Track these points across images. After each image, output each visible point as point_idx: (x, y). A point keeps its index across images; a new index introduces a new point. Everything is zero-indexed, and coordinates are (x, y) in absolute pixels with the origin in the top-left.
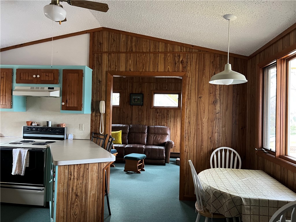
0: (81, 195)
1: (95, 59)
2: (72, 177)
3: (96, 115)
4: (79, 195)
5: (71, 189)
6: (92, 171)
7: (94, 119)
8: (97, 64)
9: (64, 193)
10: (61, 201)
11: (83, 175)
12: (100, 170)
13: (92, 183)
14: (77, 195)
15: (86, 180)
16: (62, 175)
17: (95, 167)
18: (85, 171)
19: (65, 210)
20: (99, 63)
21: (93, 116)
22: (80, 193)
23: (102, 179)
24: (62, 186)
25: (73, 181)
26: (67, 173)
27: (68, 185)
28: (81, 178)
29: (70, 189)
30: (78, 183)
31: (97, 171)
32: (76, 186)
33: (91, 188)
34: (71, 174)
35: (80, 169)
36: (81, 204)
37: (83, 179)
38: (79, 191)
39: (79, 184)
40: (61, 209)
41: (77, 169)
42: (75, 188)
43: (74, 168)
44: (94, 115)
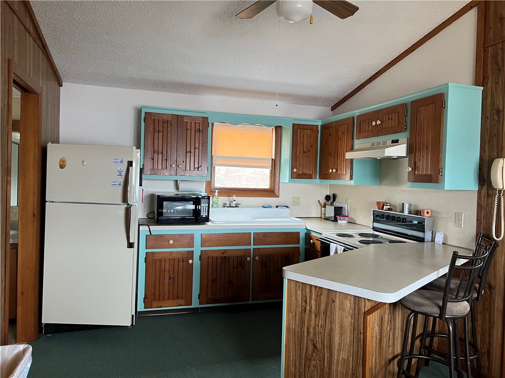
0: (321, 349)
1: (489, 61)
2: (308, 308)
3: (487, 193)
4: (318, 347)
5: (306, 329)
6: (342, 308)
7: (484, 204)
8: (493, 70)
9: (296, 332)
10: (291, 345)
11: (326, 312)
12: (358, 313)
13: (341, 335)
14: (315, 347)
15: (331, 323)
16: (293, 298)
17: (348, 303)
18: (329, 305)
19: (297, 364)
20: (498, 66)
21: (483, 196)
22: (320, 345)
23: (362, 334)
24: (293, 316)
25: (309, 315)
26: (300, 297)
27: (302, 321)
28: (322, 315)
29: (304, 329)
30: (317, 324)
31: (351, 312)
32: (314, 328)
33: (340, 344)
34: (306, 301)
35: (320, 296)
36: (323, 367)
37: (326, 320)
38: (318, 339)
39: (318, 326)
40: (292, 358)
41: (315, 295)
42: (311, 330)
43: (310, 291)
44: (485, 194)
